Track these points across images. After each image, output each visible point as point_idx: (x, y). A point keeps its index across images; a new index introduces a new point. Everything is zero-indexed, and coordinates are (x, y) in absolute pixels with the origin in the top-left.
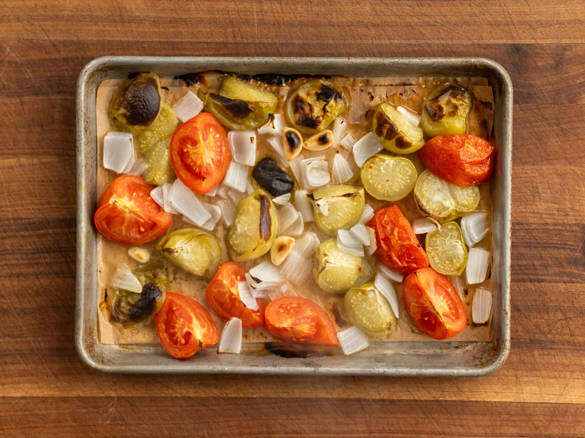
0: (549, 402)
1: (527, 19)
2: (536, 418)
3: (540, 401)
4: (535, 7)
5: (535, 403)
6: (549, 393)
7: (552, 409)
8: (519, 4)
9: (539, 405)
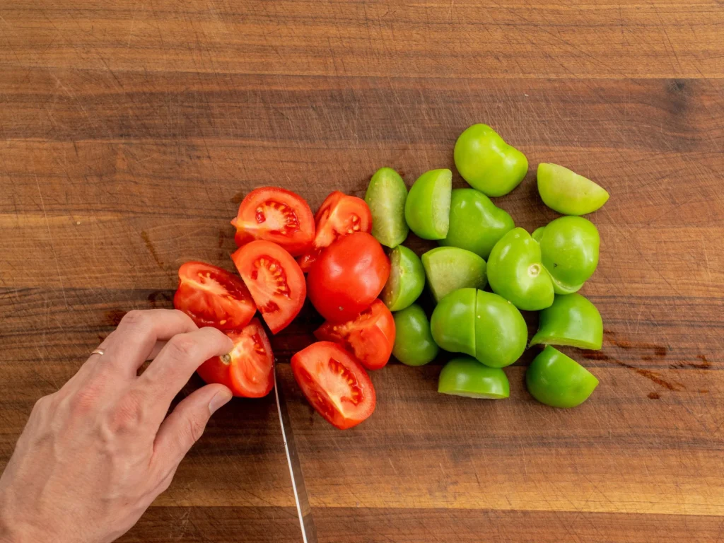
0: (717, 514)
1: (692, 48)
2: (700, 534)
3: (705, 514)
4: (702, 34)
5: (698, 516)
6: (716, 503)
7: (720, 523)
8: (682, 30)
9: (703, 518)
